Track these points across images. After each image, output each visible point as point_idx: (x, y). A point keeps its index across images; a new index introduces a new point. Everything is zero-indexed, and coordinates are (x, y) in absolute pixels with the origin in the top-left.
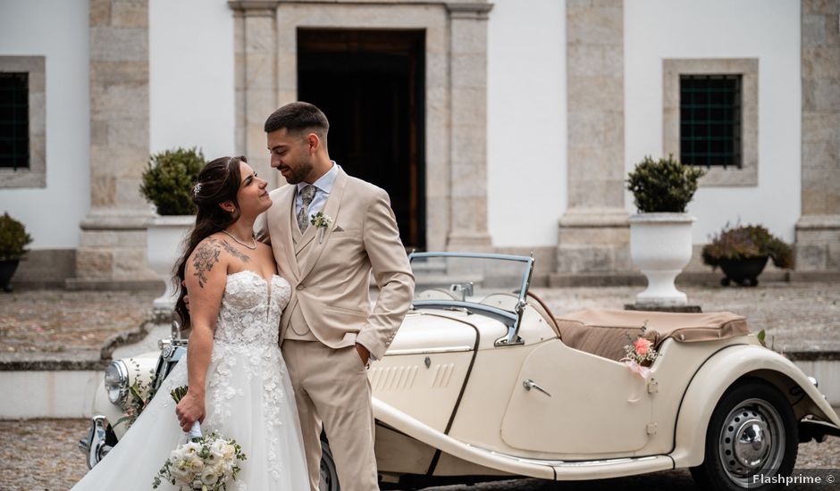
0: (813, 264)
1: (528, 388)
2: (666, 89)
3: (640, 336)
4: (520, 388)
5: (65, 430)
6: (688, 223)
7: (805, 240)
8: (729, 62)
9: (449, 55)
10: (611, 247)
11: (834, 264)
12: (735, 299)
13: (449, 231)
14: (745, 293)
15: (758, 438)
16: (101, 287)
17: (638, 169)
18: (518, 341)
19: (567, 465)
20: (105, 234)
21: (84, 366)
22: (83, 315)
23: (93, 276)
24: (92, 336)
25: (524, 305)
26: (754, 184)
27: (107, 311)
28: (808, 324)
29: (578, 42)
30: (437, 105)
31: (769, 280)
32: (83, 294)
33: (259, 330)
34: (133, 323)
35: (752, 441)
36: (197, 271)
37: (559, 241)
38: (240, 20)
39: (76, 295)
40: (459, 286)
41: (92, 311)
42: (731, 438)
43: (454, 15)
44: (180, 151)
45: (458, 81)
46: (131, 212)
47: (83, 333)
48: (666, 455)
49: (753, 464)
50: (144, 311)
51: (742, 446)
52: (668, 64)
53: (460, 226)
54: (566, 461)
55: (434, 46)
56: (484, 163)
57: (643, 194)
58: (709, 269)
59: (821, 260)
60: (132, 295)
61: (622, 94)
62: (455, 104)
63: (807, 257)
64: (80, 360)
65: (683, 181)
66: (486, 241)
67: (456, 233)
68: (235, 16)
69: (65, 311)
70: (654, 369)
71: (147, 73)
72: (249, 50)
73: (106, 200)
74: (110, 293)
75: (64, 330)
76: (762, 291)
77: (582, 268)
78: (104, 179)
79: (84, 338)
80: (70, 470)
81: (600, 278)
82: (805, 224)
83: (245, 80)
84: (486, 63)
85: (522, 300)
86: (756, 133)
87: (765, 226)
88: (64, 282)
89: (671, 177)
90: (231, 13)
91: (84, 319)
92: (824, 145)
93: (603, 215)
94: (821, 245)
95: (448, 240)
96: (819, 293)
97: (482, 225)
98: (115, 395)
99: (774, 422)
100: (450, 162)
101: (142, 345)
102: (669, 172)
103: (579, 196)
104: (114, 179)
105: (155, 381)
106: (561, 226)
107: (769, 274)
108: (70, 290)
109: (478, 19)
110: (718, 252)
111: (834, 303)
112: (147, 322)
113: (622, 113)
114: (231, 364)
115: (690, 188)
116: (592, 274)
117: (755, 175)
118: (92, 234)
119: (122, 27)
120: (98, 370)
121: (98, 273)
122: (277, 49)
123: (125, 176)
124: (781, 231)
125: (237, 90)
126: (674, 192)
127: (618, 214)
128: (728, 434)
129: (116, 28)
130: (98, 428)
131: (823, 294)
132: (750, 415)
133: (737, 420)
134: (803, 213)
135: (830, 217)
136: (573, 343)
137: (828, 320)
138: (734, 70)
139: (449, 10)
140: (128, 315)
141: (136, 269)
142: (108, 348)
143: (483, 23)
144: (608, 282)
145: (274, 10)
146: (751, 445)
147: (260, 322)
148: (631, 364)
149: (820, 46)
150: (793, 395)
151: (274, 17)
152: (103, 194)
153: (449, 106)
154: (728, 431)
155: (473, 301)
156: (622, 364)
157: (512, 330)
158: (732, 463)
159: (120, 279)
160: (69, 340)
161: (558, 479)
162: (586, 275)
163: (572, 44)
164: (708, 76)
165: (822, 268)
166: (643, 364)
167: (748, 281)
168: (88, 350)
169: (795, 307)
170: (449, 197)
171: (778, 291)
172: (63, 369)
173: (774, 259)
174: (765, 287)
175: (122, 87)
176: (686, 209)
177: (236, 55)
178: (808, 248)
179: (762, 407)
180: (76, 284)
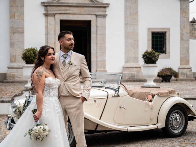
0: (183, 77)
1: (121, 108)
2: (148, 35)
3: (149, 94)
4: (119, 108)
5: (2, 118)
6: (157, 66)
7: (181, 71)
8: (163, 29)
9: (97, 26)
10: (135, 73)
11: (188, 77)
12: (165, 85)
13: (97, 69)
14: (167, 84)
15: (178, 120)
16: (12, 82)
17: (144, 53)
18: (118, 96)
19: (131, 127)
20: (14, 69)
21: (7, 102)
22: (8, 89)
23: (11, 79)
24: (10, 94)
25: (119, 86)
26: (169, 58)
27: (14, 88)
28: (184, 91)
29: (127, 23)
30: (94, 38)
31: (173, 81)
32: (8, 84)
33: (54, 93)
34: (20, 91)
35: (177, 121)
36: (38, 77)
37: (123, 71)
38: (46, 18)
39: (6, 84)
40: (103, 82)
41: (10, 88)
42: (172, 120)
43: (98, 17)
44: (31, 48)
45: (99, 33)
46: (20, 64)
47: (7, 93)
48: (155, 125)
49: (177, 127)
50: (22, 88)
51: (174, 122)
52: (149, 29)
53: (99, 67)
54: (130, 126)
55: (93, 24)
56: (105, 52)
57: (146, 59)
58: (158, 78)
59: (185, 76)
60: (20, 84)
61: (138, 36)
62: (98, 38)
63: (181, 75)
64: (6, 100)
65: (155, 56)
66: (106, 71)
67: (98, 69)
68: (45, 17)
69: (3, 88)
70: (152, 103)
71: (24, 30)
72: (49, 25)
73: (14, 61)
74: (15, 84)
75: (3, 92)
76: (171, 83)
77: (128, 78)
78: (13, 56)
79: (8, 94)
80: (3, 128)
81: (133, 80)
82: (181, 67)
83: (47, 32)
84: (105, 28)
85: (119, 85)
86: (170, 46)
87: (172, 68)
88: (3, 81)
89: (153, 55)
90: (44, 16)
91: (8, 90)
92: (185, 48)
93: (133, 65)
94: (185, 72)
95: (96, 71)
96: (185, 84)
97: (105, 67)
98: (14, 110)
99: (182, 116)
100: (97, 52)
101: (22, 96)
102: (152, 54)
103: (128, 60)
104: (16, 56)
105: (24, 106)
106: (123, 68)
107: (173, 79)
108: (5, 83)
109: (104, 18)
110: (161, 74)
111: (189, 86)
112: (23, 91)
113: (138, 41)
114: (47, 102)
115: (157, 58)
116: (131, 79)
117: (169, 56)
118: (10, 69)
119: (18, 19)
120: (11, 103)
121: (12, 79)
122: (55, 25)
123: (18, 55)
124: (175, 69)
125: (45, 35)
126: (153, 59)
127: (137, 65)
128: (171, 119)
129: (16, 19)
130: (9, 118)
131: (186, 84)
132: (176, 114)
133: (173, 116)
134: (181, 65)
135: (187, 66)
136: (131, 96)
137: (189, 90)
138: (164, 31)
139: (97, 16)
140: (19, 89)
141: (21, 78)
142: (13, 97)
143: (105, 19)
144: (134, 81)
145: (55, 15)
146: (176, 122)
147: (54, 91)
148: (147, 102)
149: (185, 25)
150: (187, 109)
151: (55, 17)
152: (13, 60)
153: (97, 39)
154: (171, 118)
155: (106, 85)
156: (145, 101)
157: (117, 93)
158: (172, 126)
159: (17, 80)
160: (4, 95)
161: (129, 131)
162: (129, 79)
163: (126, 24)
164: (158, 32)
165: (185, 78)
166: (149, 102)
167: (168, 81)
168: (9, 97)
169: (180, 87)
170: (97, 61)
171: (175, 83)
172: (2, 102)
173: (174, 76)
174: (172, 82)
175: (18, 34)
176: (156, 63)
177: (45, 26)
178: (182, 73)
179: (179, 112)
180: (6, 81)
